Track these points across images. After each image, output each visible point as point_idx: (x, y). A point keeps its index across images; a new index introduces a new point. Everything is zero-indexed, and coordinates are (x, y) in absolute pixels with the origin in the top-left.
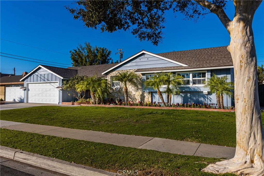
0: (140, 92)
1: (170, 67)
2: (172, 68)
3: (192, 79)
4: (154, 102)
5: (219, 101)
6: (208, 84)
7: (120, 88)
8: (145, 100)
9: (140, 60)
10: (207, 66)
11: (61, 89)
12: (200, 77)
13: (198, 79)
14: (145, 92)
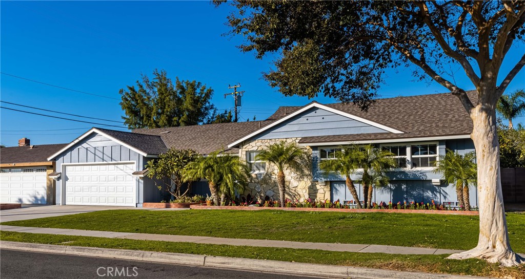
0: (306, 183)
1: (367, 134)
2: (373, 137)
3: (411, 157)
4: (335, 200)
5: (462, 197)
6: (442, 166)
7: (266, 174)
8: (318, 197)
9: (307, 119)
10: (438, 134)
11: (142, 176)
12: (426, 154)
13: (421, 158)
14: (317, 181)
